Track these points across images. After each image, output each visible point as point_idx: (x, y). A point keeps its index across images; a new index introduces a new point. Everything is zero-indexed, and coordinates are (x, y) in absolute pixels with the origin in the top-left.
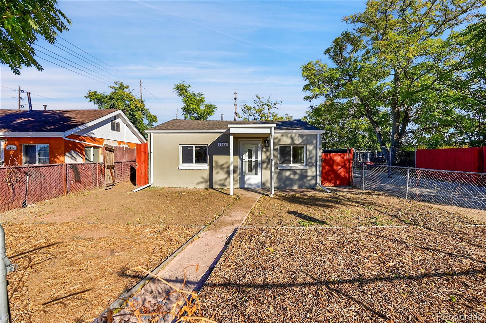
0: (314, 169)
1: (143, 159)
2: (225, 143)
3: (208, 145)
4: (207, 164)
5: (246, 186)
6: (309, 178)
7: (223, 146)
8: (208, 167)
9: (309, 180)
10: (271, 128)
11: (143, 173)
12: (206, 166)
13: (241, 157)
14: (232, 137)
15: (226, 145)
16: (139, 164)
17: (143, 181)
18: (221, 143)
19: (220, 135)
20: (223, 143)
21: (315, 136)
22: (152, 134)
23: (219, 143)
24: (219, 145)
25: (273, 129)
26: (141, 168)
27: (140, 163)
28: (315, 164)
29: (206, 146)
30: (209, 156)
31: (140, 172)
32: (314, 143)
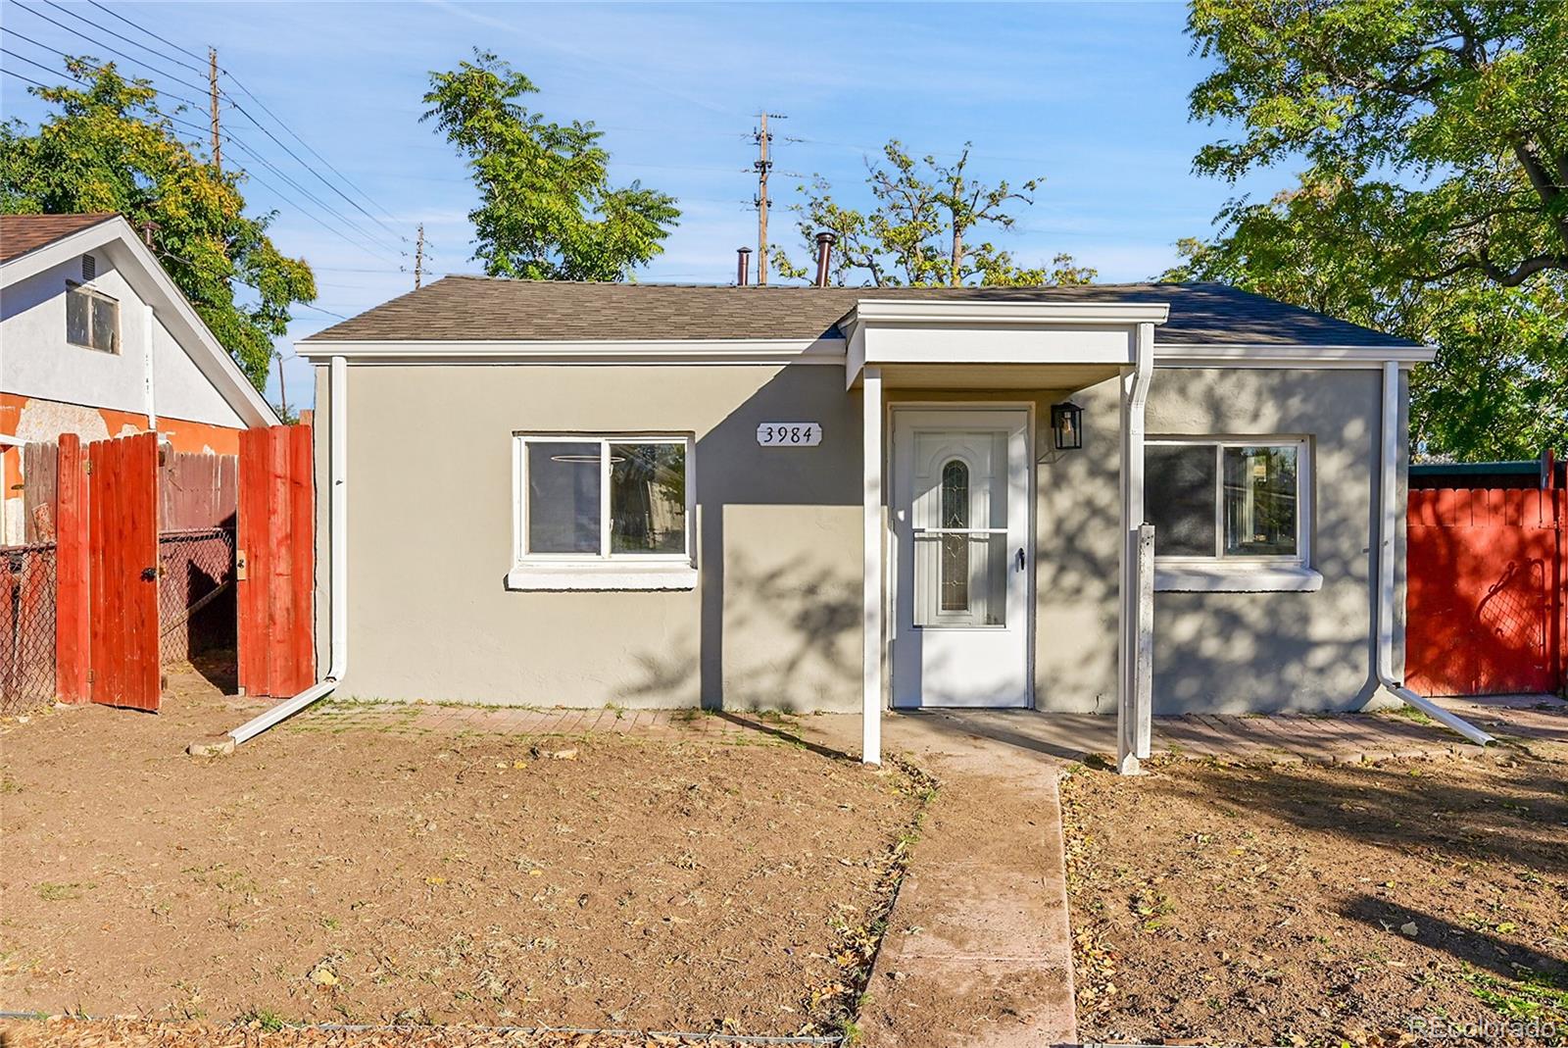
0: (1353, 599)
1: (280, 523)
2: (804, 427)
3: (691, 434)
4: (686, 557)
5: (927, 702)
6: (1320, 657)
7: (787, 442)
8: (693, 579)
9: (1321, 671)
10: (1133, 329)
11: (280, 616)
12: (678, 570)
13: (901, 515)
14: (873, 389)
15: (808, 435)
16: (253, 557)
17: (280, 662)
18: (776, 426)
19: (768, 374)
20: (789, 426)
21: (1370, 383)
22: (339, 364)
23: (764, 426)
24: (762, 438)
25: (1147, 334)
26: (267, 580)
27: (261, 552)
28: (1362, 566)
29: (683, 441)
30: (699, 507)
31: (260, 604)
32: (1355, 429)
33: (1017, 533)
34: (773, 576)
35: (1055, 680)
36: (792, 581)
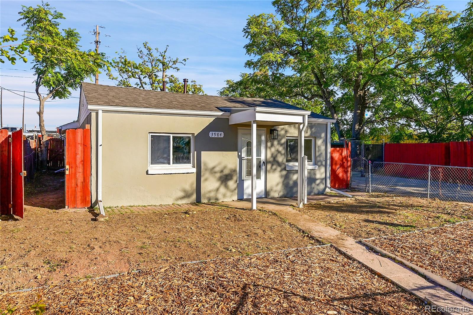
0: (323, 169)
1: (79, 157)
2: (220, 133)
3: (193, 134)
4: (191, 165)
5: (245, 197)
6: (318, 182)
7: (216, 136)
8: (194, 170)
9: (318, 185)
10: (304, 116)
11: (80, 184)
12: (189, 168)
13: (240, 154)
14: (255, 126)
15: (221, 135)
17: (80, 198)
18: (214, 133)
19: (212, 119)
20: (217, 133)
21: (325, 126)
22: (100, 112)
23: (211, 133)
24: (210, 135)
25: (307, 117)
27: (74, 166)
28: (324, 163)
29: (190, 135)
30: (195, 152)
32: (323, 135)
33: (263, 158)
34: (213, 168)
35: (272, 190)
36: (217, 169)
